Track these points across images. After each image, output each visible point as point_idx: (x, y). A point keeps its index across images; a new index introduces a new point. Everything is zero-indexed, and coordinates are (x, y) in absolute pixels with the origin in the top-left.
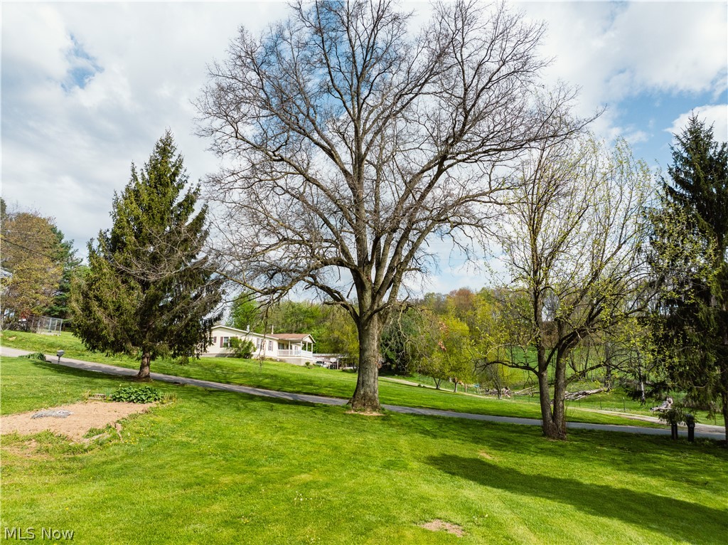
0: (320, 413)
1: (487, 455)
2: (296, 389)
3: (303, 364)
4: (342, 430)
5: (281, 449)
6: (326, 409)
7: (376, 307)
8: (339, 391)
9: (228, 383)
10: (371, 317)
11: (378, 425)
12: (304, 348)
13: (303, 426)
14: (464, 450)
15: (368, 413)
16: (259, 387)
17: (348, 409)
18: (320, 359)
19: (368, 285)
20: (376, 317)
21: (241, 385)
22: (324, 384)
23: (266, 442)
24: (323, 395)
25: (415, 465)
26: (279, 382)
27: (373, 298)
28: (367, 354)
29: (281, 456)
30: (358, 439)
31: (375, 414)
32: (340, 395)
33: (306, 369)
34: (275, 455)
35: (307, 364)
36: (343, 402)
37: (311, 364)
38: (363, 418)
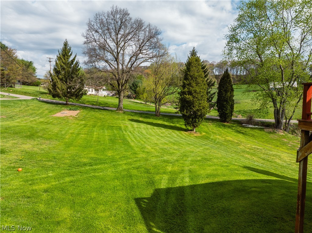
0: (110, 112)
1: (141, 119)
2: (103, 106)
3: (103, 96)
4: (115, 115)
5: (105, 118)
6: (112, 111)
7: (122, 89)
8: (114, 106)
9: (85, 104)
10: (121, 91)
11: (122, 114)
12: (103, 90)
13: (107, 114)
14: (136, 118)
15: (121, 112)
16: (93, 105)
17: (116, 111)
18: (108, 93)
19: (120, 84)
20: (122, 91)
21: (88, 105)
22: (111, 104)
23: (102, 117)
24: (111, 107)
25: (127, 120)
26: (98, 104)
27: (122, 87)
28: (120, 99)
29: (105, 119)
30: (118, 116)
31: (122, 112)
32: (115, 107)
33: (104, 98)
34: (104, 118)
35: (105, 96)
36: (116, 109)
37: (106, 96)
38: (119, 113)
